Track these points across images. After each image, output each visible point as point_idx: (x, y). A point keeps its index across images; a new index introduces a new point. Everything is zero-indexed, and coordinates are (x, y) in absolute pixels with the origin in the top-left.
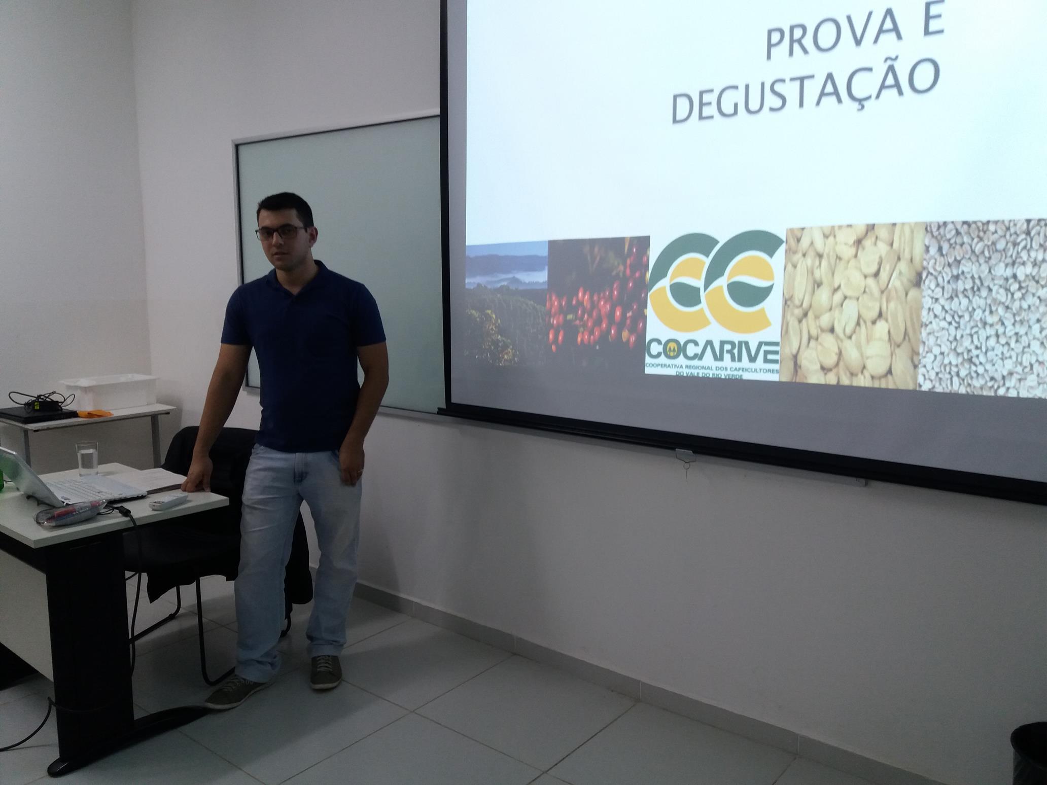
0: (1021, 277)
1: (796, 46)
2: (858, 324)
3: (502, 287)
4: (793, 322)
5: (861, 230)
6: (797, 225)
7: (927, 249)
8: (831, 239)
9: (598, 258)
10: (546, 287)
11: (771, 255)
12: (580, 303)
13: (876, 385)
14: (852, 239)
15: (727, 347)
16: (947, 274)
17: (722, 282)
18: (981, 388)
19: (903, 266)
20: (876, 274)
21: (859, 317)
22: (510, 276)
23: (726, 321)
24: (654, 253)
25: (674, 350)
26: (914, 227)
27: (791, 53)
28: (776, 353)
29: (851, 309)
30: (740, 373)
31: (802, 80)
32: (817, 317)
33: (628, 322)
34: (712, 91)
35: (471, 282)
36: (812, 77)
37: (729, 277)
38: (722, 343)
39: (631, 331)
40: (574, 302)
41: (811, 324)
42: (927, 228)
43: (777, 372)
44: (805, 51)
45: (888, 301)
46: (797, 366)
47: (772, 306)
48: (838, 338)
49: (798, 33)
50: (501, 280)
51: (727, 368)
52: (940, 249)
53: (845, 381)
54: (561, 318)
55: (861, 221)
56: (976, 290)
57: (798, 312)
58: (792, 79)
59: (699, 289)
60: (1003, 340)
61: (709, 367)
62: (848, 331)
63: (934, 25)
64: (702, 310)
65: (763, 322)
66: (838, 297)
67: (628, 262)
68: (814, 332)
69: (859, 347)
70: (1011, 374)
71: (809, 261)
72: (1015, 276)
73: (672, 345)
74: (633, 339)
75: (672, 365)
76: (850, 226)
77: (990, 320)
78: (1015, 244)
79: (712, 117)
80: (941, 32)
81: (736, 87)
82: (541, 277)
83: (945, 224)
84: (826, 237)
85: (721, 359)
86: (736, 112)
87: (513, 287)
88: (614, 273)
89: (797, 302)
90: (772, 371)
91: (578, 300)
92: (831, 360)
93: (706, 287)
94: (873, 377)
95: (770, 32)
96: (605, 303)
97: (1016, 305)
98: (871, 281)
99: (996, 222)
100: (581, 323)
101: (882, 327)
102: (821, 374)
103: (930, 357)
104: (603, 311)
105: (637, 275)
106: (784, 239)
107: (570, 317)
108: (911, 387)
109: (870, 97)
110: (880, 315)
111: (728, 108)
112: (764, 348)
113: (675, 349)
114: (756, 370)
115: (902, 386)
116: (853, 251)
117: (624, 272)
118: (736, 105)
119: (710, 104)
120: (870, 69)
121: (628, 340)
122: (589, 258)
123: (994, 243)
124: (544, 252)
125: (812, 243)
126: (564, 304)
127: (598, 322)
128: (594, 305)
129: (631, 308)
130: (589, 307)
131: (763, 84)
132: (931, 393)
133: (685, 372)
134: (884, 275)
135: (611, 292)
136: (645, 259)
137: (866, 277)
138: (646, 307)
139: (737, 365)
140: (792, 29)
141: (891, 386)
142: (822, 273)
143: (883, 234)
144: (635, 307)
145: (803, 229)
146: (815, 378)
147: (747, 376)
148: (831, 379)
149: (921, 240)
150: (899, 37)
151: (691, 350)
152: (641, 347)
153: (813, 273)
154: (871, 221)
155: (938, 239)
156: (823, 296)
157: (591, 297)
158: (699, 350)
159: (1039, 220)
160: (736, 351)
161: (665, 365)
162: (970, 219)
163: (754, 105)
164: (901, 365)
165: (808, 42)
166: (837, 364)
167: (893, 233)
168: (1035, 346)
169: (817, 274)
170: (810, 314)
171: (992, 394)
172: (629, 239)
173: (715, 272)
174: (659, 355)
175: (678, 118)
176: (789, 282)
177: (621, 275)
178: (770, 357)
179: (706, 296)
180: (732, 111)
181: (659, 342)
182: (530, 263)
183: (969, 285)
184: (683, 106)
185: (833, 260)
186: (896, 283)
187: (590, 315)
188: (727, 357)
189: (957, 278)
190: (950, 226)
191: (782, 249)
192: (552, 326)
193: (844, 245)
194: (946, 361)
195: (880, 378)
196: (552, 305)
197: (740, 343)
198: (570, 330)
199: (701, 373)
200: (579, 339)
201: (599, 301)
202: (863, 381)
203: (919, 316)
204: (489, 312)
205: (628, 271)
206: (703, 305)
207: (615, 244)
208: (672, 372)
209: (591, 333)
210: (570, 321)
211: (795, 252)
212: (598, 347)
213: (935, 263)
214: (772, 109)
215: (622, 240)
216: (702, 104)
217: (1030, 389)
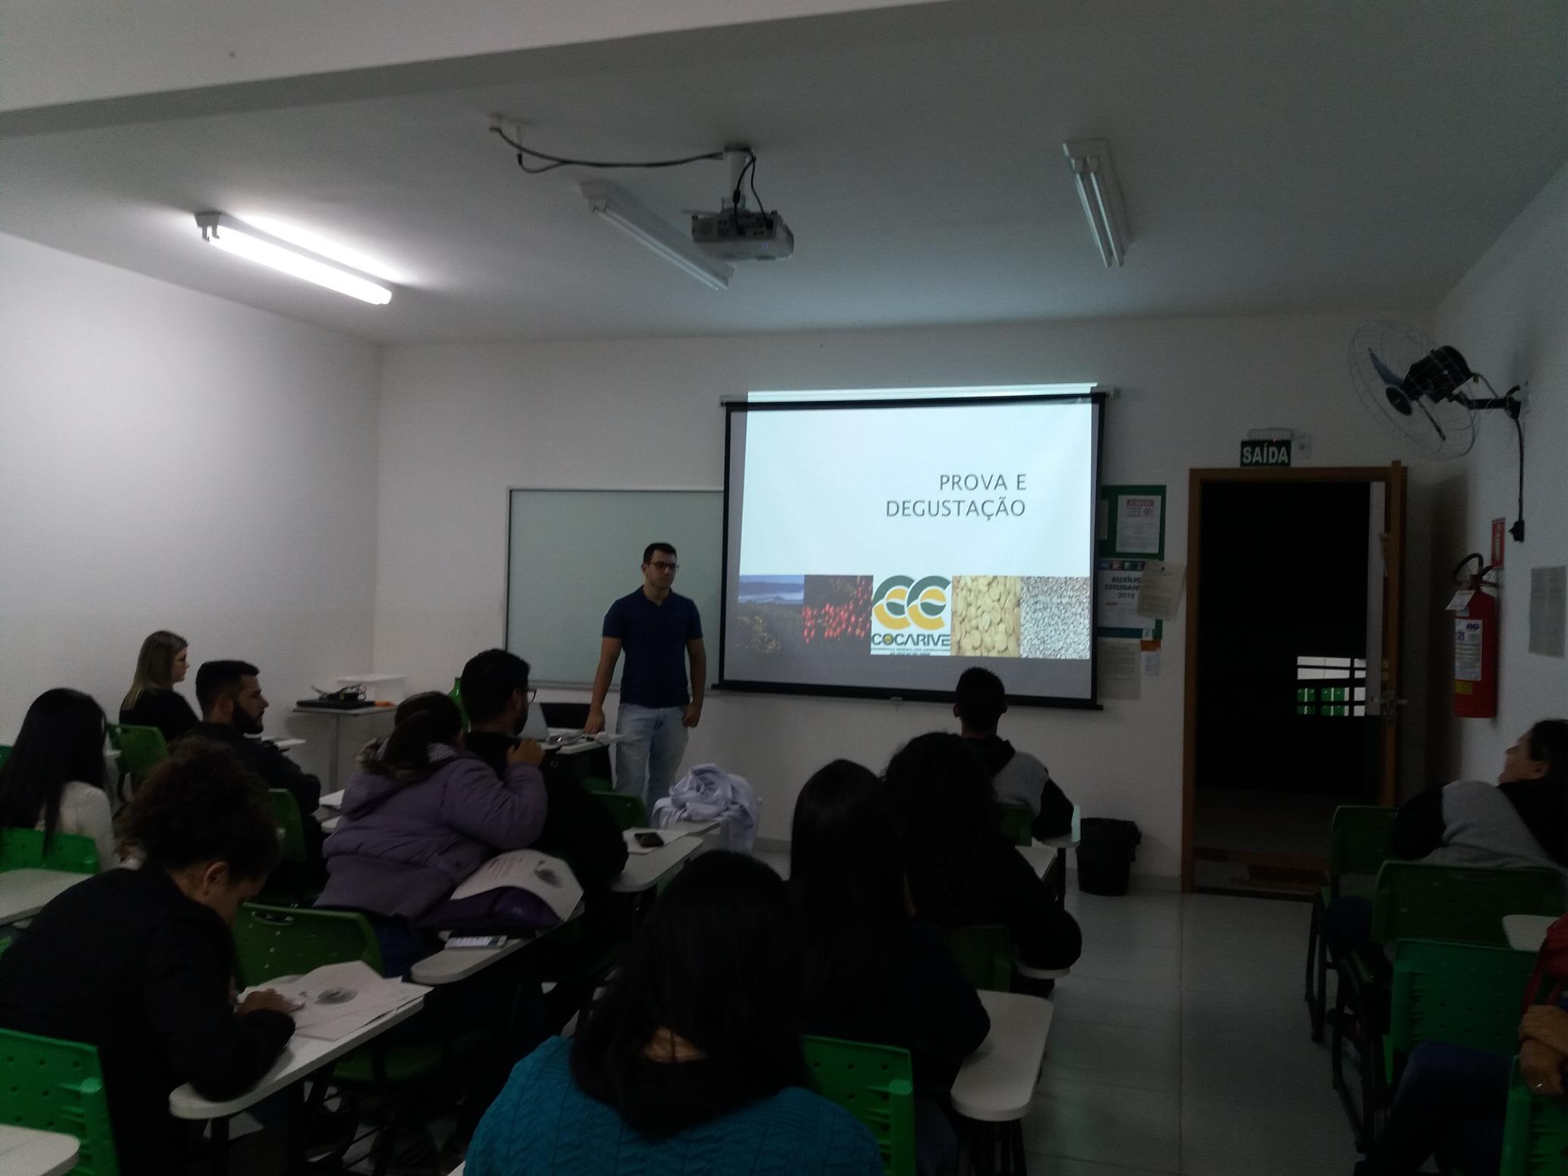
0: (1064, 603)
1: (955, 485)
2: (990, 625)
3: (768, 603)
4: (957, 624)
5: (991, 579)
6: (958, 574)
7: (1022, 589)
8: (975, 583)
9: (838, 588)
10: (802, 603)
11: (945, 588)
12: (826, 613)
13: (1000, 655)
14: (986, 583)
15: (921, 638)
16: (1032, 601)
17: (917, 602)
18: (1050, 655)
19: (1011, 596)
20: (999, 600)
21: (991, 622)
22: (775, 595)
23: (921, 623)
24: (876, 586)
26: (1016, 578)
27: (953, 488)
28: (949, 640)
29: (987, 618)
30: (928, 652)
31: (959, 502)
32: (970, 621)
33: (860, 624)
34: (909, 502)
35: (742, 598)
36: (964, 501)
37: (921, 600)
38: (918, 636)
39: (862, 630)
40: (823, 612)
41: (966, 625)
42: (1022, 579)
43: (950, 650)
44: (961, 489)
45: (1005, 614)
46: (960, 647)
47: (946, 615)
48: (980, 632)
49: (956, 479)
50: (769, 597)
51: (921, 649)
52: (1028, 589)
53: (985, 654)
54: (813, 622)
55: (991, 574)
56: (1045, 609)
57: (960, 619)
58: (954, 501)
59: (903, 607)
60: (1058, 632)
61: (911, 649)
62: (986, 628)
63: (1021, 485)
64: (905, 618)
65: (940, 624)
66: (980, 612)
67: (859, 589)
68: (968, 629)
69: (991, 636)
70: (1062, 648)
71: (965, 592)
72: (1061, 603)
74: (863, 634)
76: (984, 576)
77: (1052, 623)
78: (1061, 588)
79: (909, 515)
80: (1025, 489)
81: (923, 502)
82: (799, 596)
83: (1030, 577)
84: (973, 581)
85: (918, 644)
86: (923, 514)
87: (777, 602)
88: (850, 595)
89: (959, 613)
90: (947, 650)
91: (825, 611)
92: (977, 644)
93: (908, 605)
94: (999, 652)
95: (942, 477)
96: (844, 613)
97: (1063, 616)
98: (996, 604)
99: (1052, 578)
100: (828, 625)
101: (1002, 626)
102: (972, 651)
103: (1025, 641)
104: (843, 617)
105: (866, 597)
106: (951, 580)
107: (819, 621)
108: (1017, 656)
109: (992, 515)
110: (1001, 620)
111: (919, 511)
112: (941, 639)
113: (890, 640)
114: (937, 650)
115: (1013, 656)
116: (986, 588)
117: (857, 595)
118: (923, 511)
119: (908, 508)
120: (992, 501)
121: (860, 635)
122: (833, 586)
123: (1052, 587)
124: (802, 581)
125: (966, 584)
126: (815, 613)
127: (840, 624)
128: (836, 614)
129: (861, 616)
130: (833, 614)
131: (938, 502)
132: (1026, 659)
133: (896, 653)
134: (1003, 600)
135: (848, 608)
136: (870, 588)
137: (994, 601)
138: (871, 614)
140: (954, 477)
141: (1007, 656)
142: (971, 599)
143: (1001, 580)
144: (864, 615)
145: (961, 577)
146: (969, 653)
147: (933, 654)
148: (978, 653)
149: (1019, 585)
150: (1006, 488)
152: (869, 638)
153: (967, 599)
154: (995, 574)
155: (1027, 584)
156: (972, 610)
157: (835, 609)
158: (905, 640)
159: (1070, 578)
160: (926, 640)
162: (1041, 575)
163: (934, 511)
164: (1012, 646)
165: (962, 483)
166: (980, 646)
167: (1006, 581)
168: (1072, 635)
169: (969, 599)
170: (966, 620)
171: (1054, 657)
172: (860, 577)
173: (913, 597)
174: (880, 643)
175: (890, 513)
176: (954, 603)
177: (855, 596)
178: (945, 643)
179: (909, 610)
180: (921, 513)
181: (880, 636)
182: (792, 588)
183: (1042, 607)
184: (893, 509)
185: (977, 592)
186: (1008, 605)
187: (834, 620)
188: (921, 643)
189: (1036, 603)
190: (1032, 579)
191: (950, 585)
192: (806, 627)
193: (982, 584)
194: (1033, 642)
195: (1002, 652)
196: (806, 615)
197: (929, 636)
198: (820, 630)
199: (906, 653)
200: (826, 635)
201: (840, 612)
202: (994, 654)
203: (1019, 621)
204: (757, 618)
205: (860, 595)
206: (907, 614)
207: (851, 579)
208: (888, 653)
209: (835, 630)
210: (820, 624)
211: (957, 588)
212: (839, 639)
213: (1025, 596)
214: (943, 515)
215: (855, 577)
216: (904, 509)
217: (1071, 655)
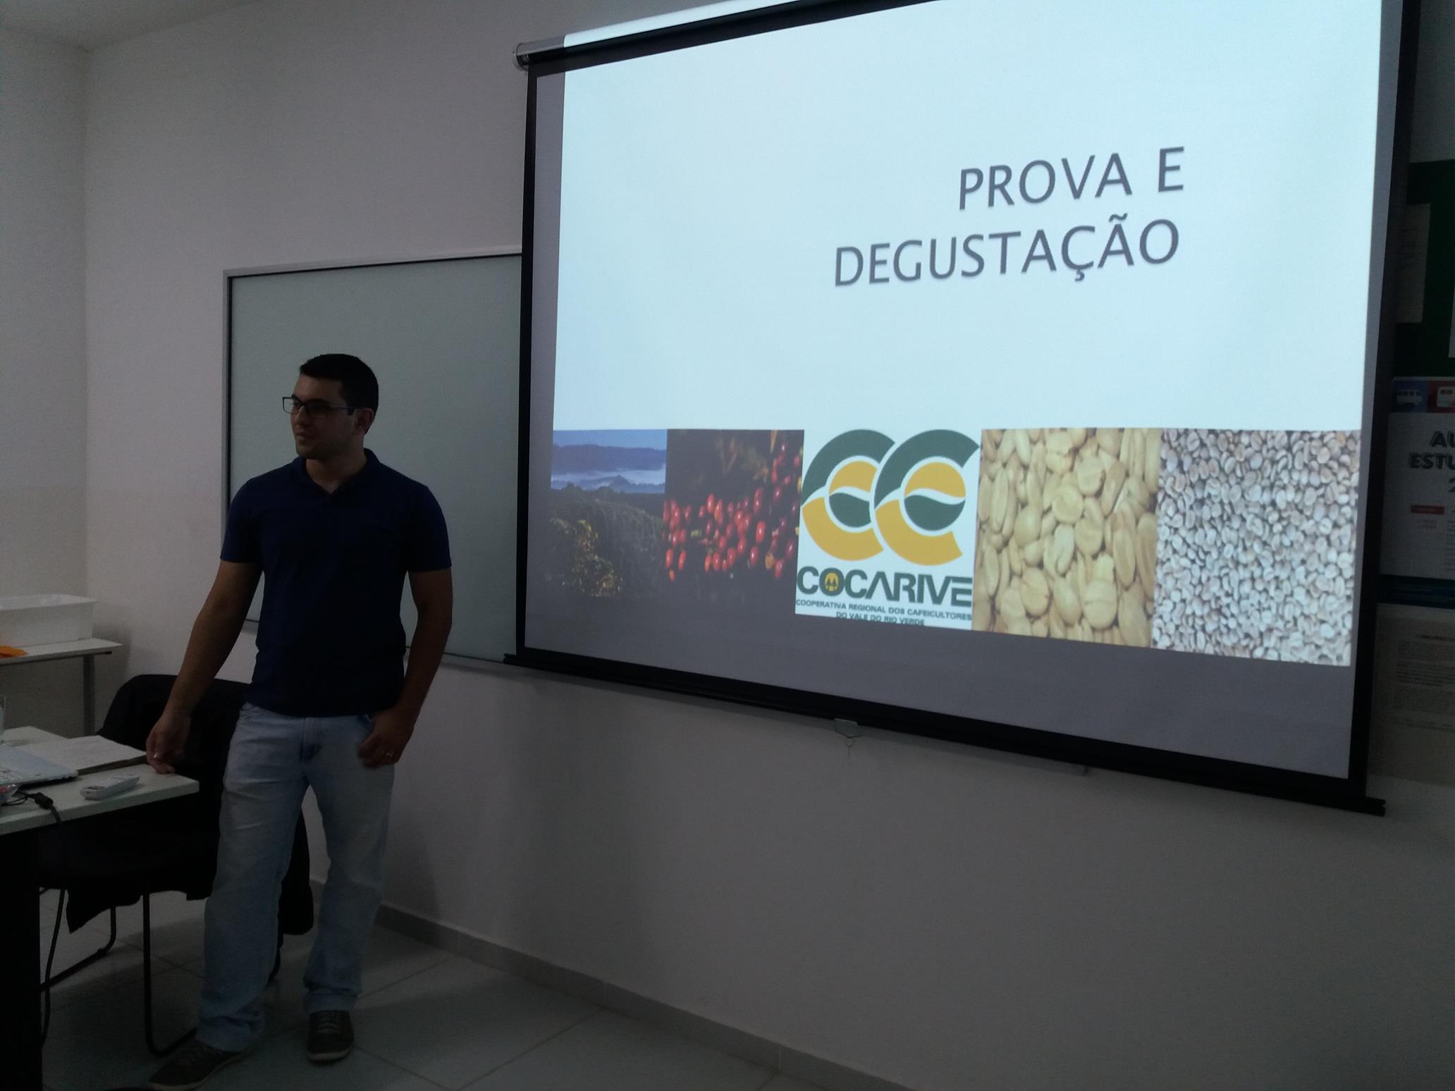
0: (1281, 504)
1: (997, 193)
2: (1074, 558)
3: (602, 488)
4: (990, 553)
5: (1079, 436)
6: (995, 425)
7: (1164, 463)
8: (1039, 446)
9: (733, 459)
10: (663, 491)
11: (962, 462)
12: (709, 516)
13: (1098, 639)
14: (1066, 448)
15: (904, 582)
16: (1190, 497)
17: (898, 496)
18: (1234, 648)
19: (1132, 484)
20: (1098, 494)
21: (1076, 549)
22: (614, 474)
23: (904, 548)
24: (809, 453)
25: (834, 582)
26: (1147, 434)
27: (991, 203)
28: (968, 592)
29: (1065, 538)
30: (921, 617)
31: (1004, 237)
32: (1021, 547)
33: (774, 543)
34: (887, 246)
35: (559, 480)
36: (1018, 234)
37: (908, 489)
38: (898, 577)
39: (778, 557)
40: (701, 514)
41: (1012, 557)
42: (1164, 436)
43: (970, 617)
44: (1010, 201)
45: (1113, 530)
46: (995, 611)
47: (963, 530)
48: (1047, 575)
49: (1000, 177)
50: (601, 479)
51: (903, 610)
52: (1180, 464)
53: (1058, 633)
54: (683, 535)
55: (1078, 424)
56: (1225, 520)
57: (996, 539)
58: (992, 236)
59: (866, 504)
60: (1260, 587)
61: (880, 608)
62: (1062, 566)
63: (1171, 179)
64: (871, 531)
65: (952, 552)
66: (1048, 522)
67: (775, 463)
68: (1017, 567)
69: (1075, 589)
70: (1270, 630)
71: (1010, 473)
72: (1273, 504)
73: (832, 577)
74: (779, 566)
75: (832, 603)
76: (1064, 430)
77: (1243, 558)
78: (1274, 462)
79: (886, 280)
80: (1179, 188)
81: (919, 243)
82: (656, 478)
83: (1186, 432)
84: (1033, 442)
85: (896, 596)
86: (918, 276)
87: (617, 490)
88: (756, 477)
89: (995, 526)
90: (962, 617)
91: (706, 512)
92: (1038, 605)
93: (877, 502)
94: (1094, 629)
95: (964, 174)
96: (743, 517)
97: (1275, 542)
98: (1090, 503)
99: (1250, 433)
100: (711, 543)
101: (1105, 563)
102: (1026, 622)
103: (1168, 605)
104: (740, 527)
105: (787, 481)
106: (979, 443)
107: (695, 533)
108: (1143, 643)
109: (1090, 265)
110: (1103, 547)
111: (908, 269)
112: (952, 585)
114: (941, 615)
115: (1131, 643)
116: (1066, 463)
117: (770, 476)
118: (919, 266)
119: (884, 262)
120: (1091, 229)
121: (774, 567)
122: (722, 455)
123: (1247, 460)
124: (662, 445)
125: (1015, 451)
126: (687, 515)
127: (733, 542)
128: (728, 519)
129: (777, 525)
130: (721, 520)
131: (954, 241)
132: (1169, 653)
133: (849, 613)
134: (1108, 495)
135: (752, 503)
136: (797, 460)
137: (1084, 497)
138: (797, 524)
139: (916, 606)
140: (993, 170)
141: (1117, 642)
142: (1027, 489)
143: (1107, 441)
144: (783, 524)
145: (1003, 431)
146: (1019, 628)
147: (930, 622)
148: (1039, 630)
149: (1156, 451)
150: (1128, 191)
151: (857, 584)
152: (791, 577)
153: (1015, 489)
154: (1091, 425)
155: (1178, 451)
156: (1029, 520)
157: (724, 509)
158: (867, 585)
159: (1303, 433)
160: (915, 588)
161: (822, 604)
162: (1217, 426)
163: (942, 266)
164: (1130, 614)
165: (1013, 188)
166: (1047, 611)
167: (1119, 441)
168: (1300, 595)
169: (1021, 490)
170: (1012, 543)
171: (1247, 656)
172: (776, 433)
173: (889, 482)
174: (814, 590)
175: (843, 279)
176: (985, 500)
177: (765, 480)
178: (960, 597)
179: (877, 513)
180: (912, 273)
181: (815, 572)
182: (640, 458)
183: (1216, 514)
184: (849, 264)
185: (1041, 474)
186: (1123, 506)
187: (723, 533)
188: (904, 595)
189: (1201, 502)
190: (1193, 436)
191: (977, 455)
192: (670, 544)
193: (1057, 453)
194: (1189, 611)
195: (1103, 630)
196: (671, 516)
197: (921, 577)
198: (696, 551)
199: (870, 616)
200: (707, 564)
201: (735, 513)
202: (1081, 634)
203: (1153, 551)
204: (583, 522)
205: (775, 476)
206: (874, 524)
207: (758, 438)
208: (831, 613)
209: (724, 556)
210: (697, 539)
211: (993, 461)
212: (732, 576)
213: (1172, 482)
214: (965, 274)
215: (767, 433)
216: (874, 263)
217: (1294, 651)
